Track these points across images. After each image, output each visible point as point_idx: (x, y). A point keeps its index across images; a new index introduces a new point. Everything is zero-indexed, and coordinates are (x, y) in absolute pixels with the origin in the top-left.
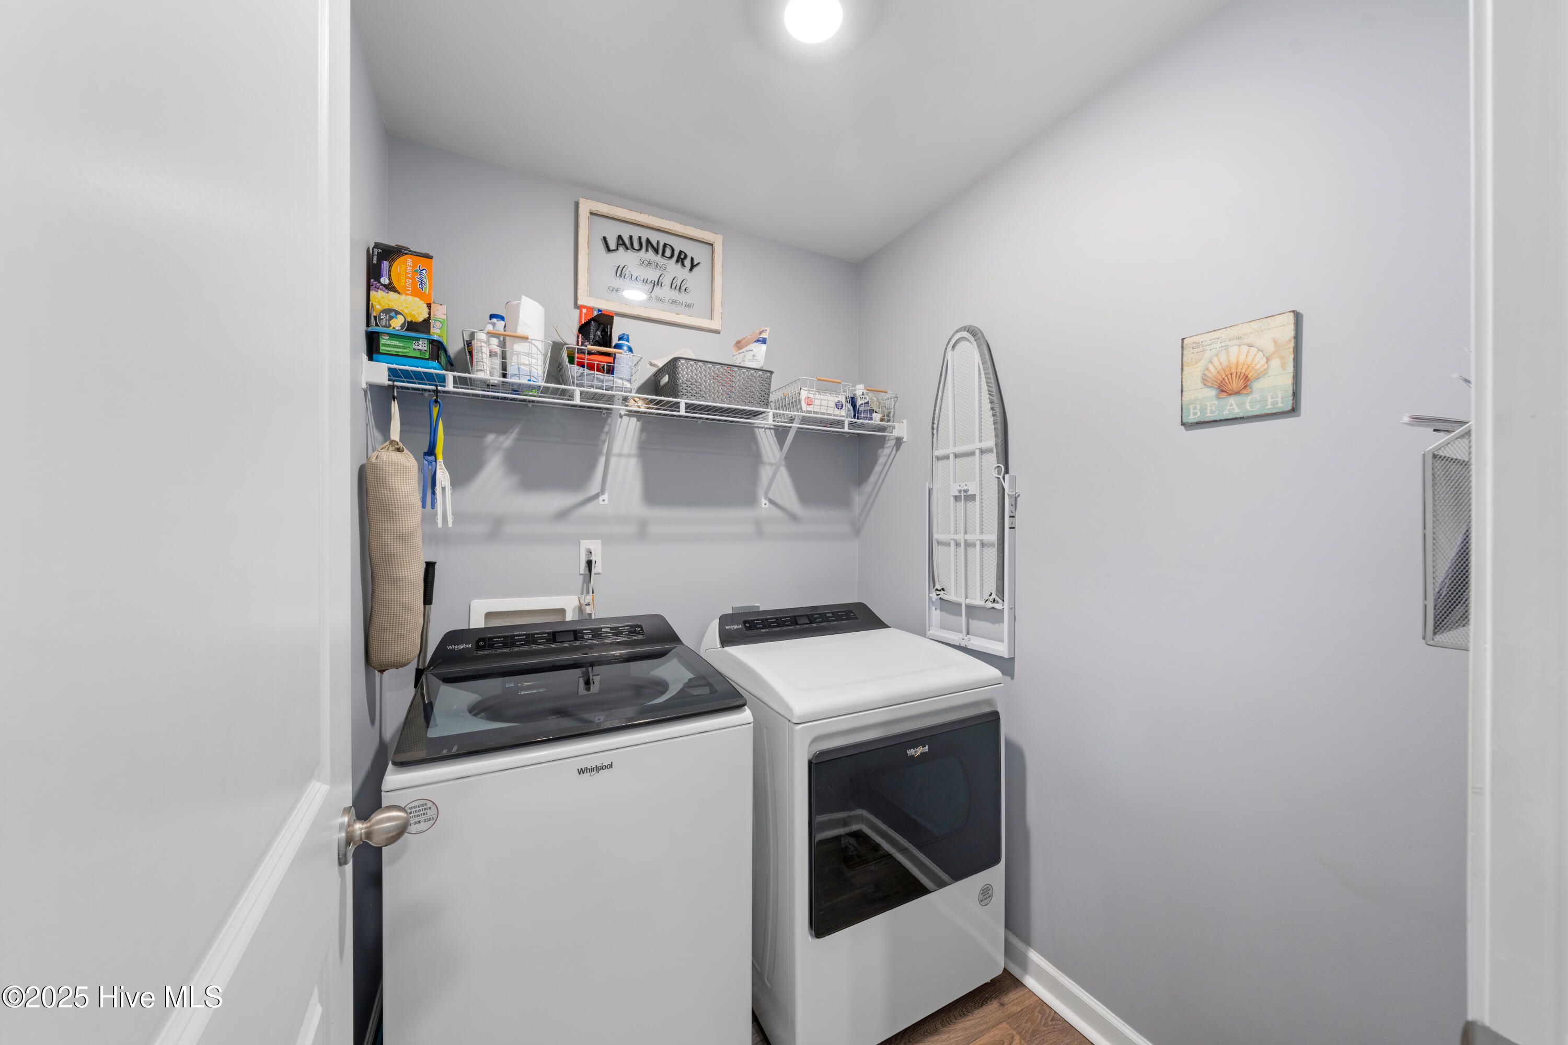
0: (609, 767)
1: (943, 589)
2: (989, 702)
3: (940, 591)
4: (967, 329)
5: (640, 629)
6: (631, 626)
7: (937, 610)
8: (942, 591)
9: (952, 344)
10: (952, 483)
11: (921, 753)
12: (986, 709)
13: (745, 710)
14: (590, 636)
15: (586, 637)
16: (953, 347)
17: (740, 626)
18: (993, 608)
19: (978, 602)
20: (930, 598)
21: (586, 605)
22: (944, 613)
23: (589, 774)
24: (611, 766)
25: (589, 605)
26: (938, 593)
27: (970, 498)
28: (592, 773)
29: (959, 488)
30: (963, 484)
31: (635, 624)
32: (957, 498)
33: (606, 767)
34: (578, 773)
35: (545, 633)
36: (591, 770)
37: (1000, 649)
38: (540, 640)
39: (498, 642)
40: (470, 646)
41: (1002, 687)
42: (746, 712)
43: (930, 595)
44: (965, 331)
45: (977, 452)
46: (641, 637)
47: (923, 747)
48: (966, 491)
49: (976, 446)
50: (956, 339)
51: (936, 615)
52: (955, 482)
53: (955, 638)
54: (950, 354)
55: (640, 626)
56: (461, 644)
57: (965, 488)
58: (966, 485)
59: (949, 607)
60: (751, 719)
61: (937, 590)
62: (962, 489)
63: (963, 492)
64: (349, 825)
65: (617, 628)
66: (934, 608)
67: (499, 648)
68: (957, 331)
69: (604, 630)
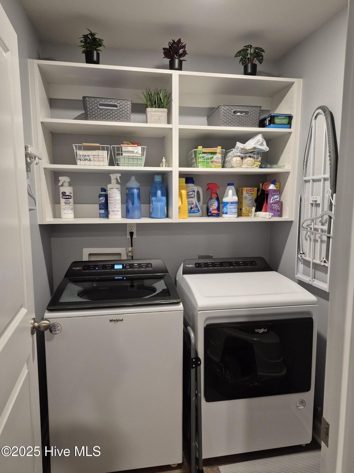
0: (121, 320)
1: (304, 253)
2: (309, 313)
3: (302, 254)
4: (322, 108)
5: (150, 265)
6: (147, 264)
7: (302, 264)
8: (303, 254)
9: (315, 116)
10: (310, 196)
11: (263, 332)
12: (308, 316)
13: (180, 304)
14: (129, 267)
15: (127, 267)
16: (316, 117)
17: (193, 266)
18: (324, 265)
19: (317, 261)
20: (298, 257)
21: (129, 252)
22: (305, 266)
23: (114, 322)
24: (122, 320)
25: (130, 252)
26: (301, 255)
27: (318, 205)
28: (115, 322)
29: (313, 199)
30: (315, 197)
31: (149, 263)
32: (312, 204)
33: (120, 320)
34: (110, 321)
35: (110, 265)
36: (115, 321)
37: (324, 286)
38: (109, 267)
39: (91, 267)
40: (81, 268)
41: (316, 306)
42: (181, 305)
43: (298, 256)
44: (320, 109)
45: (322, 180)
46: (150, 269)
47: (264, 329)
48: (316, 201)
49: (321, 176)
50: (317, 113)
51: (301, 266)
52: (312, 195)
53: (306, 279)
54: (313, 122)
55: (151, 264)
56: (78, 267)
57: (316, 199)
58: (316, 198)
59: (306, 263)
60: (182, 309)
61: (301, 253)
62: (314, 200)
63: (314, 201)
64: (34, 323)
65: (141, 264)
66: (300, 263)
67: (92, 269)
68: (317, 109)
69: (135, 265)
